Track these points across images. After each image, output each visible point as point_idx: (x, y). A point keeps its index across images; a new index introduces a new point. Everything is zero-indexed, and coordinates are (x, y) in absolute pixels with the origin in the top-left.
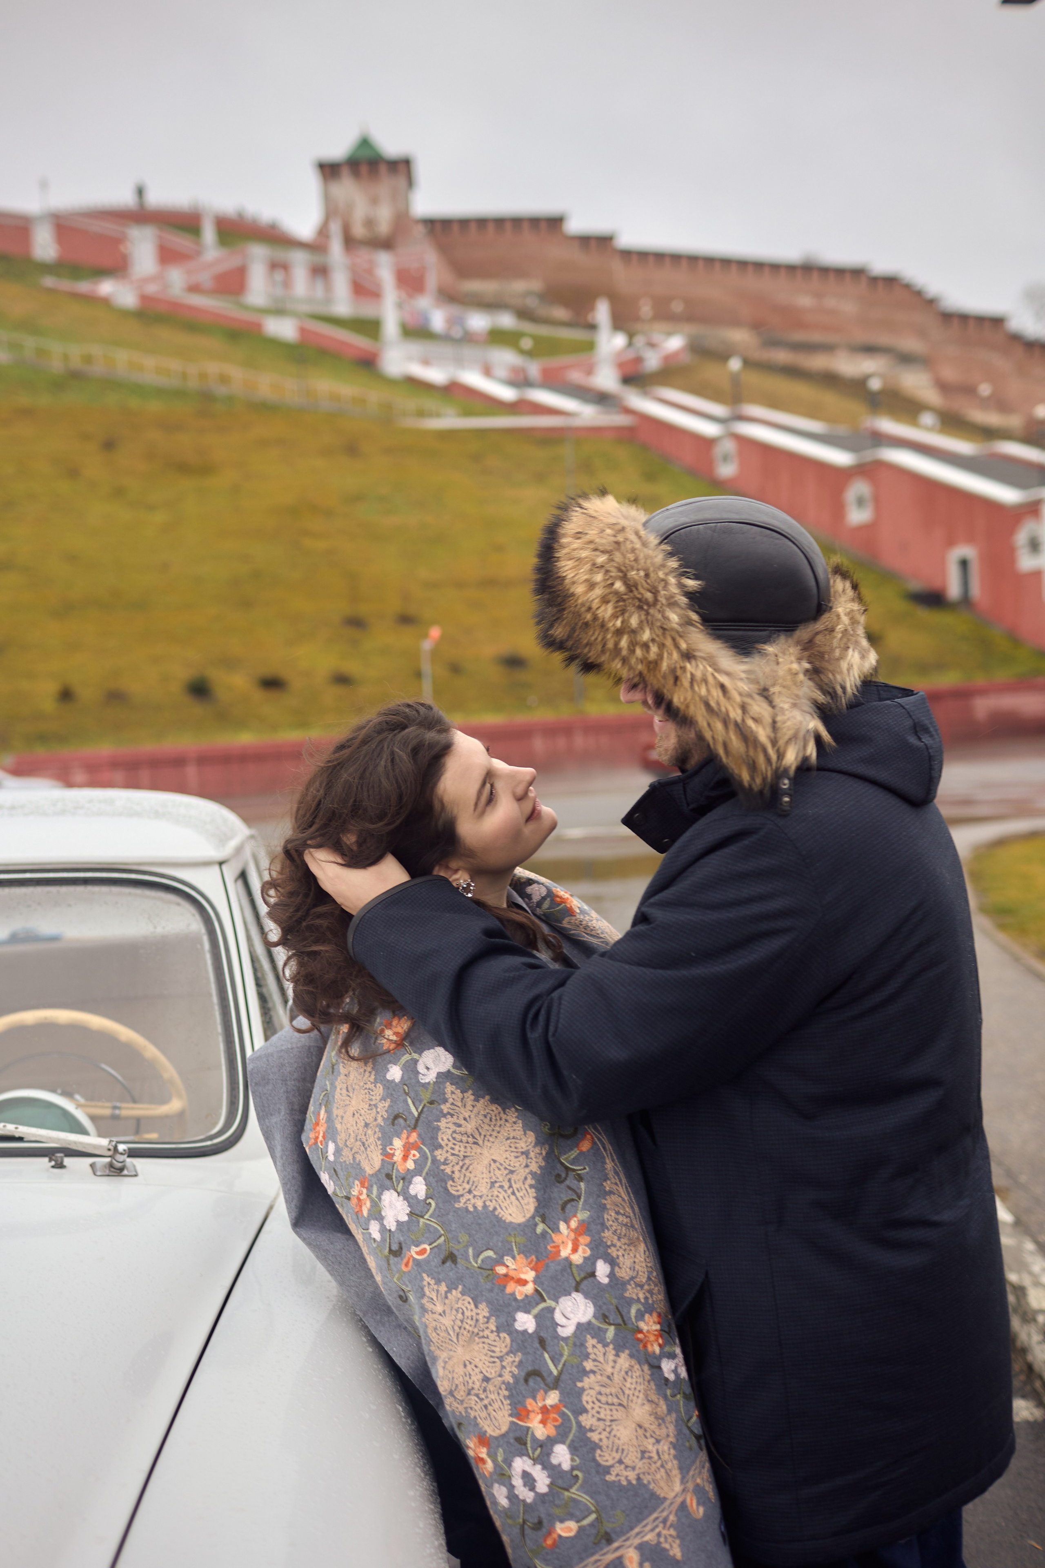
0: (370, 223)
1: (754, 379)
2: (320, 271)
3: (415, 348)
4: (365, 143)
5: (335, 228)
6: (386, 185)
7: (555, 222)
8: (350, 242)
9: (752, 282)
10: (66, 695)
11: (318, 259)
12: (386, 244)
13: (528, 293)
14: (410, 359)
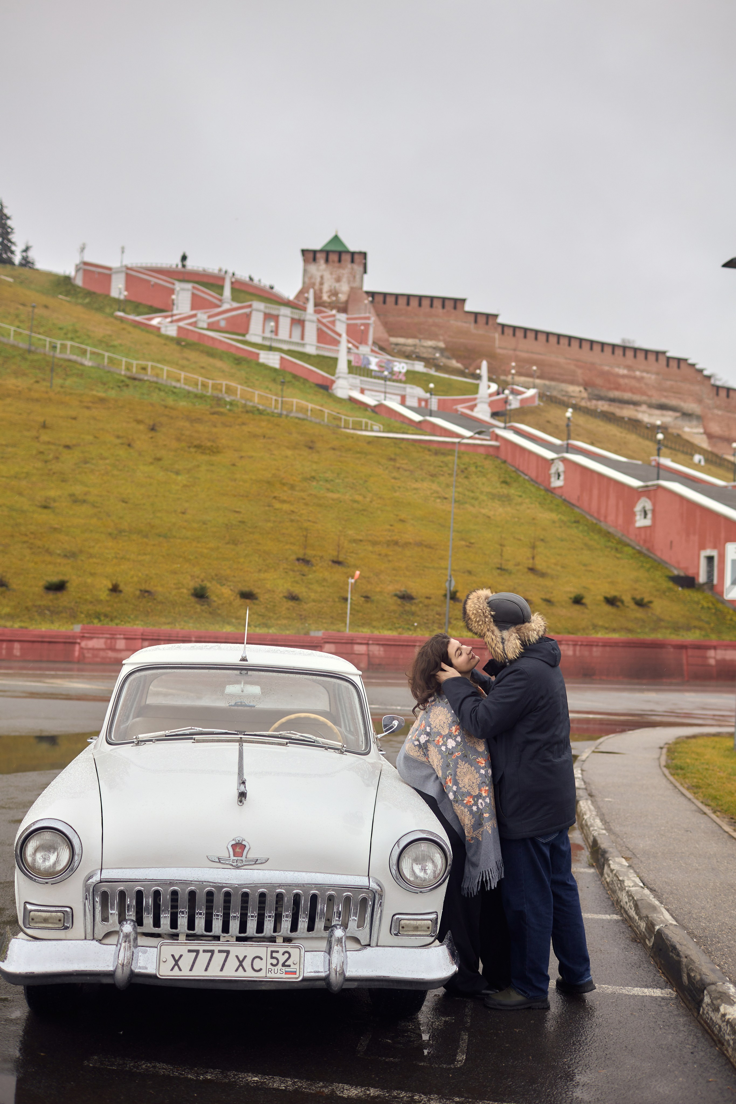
0: (334, 293)
1: (582, 420)
2: (299, 323)
3: (357, 380)
4: (336, 240)
5: (311, 295)
6: (347, 269)
7: (458, 303)
8: (319, 304)
9: (585, 354)
10: (115, 589)
11: (297, 314)
12: (344, 309)
13: (436, 348)
14: (353, 387)
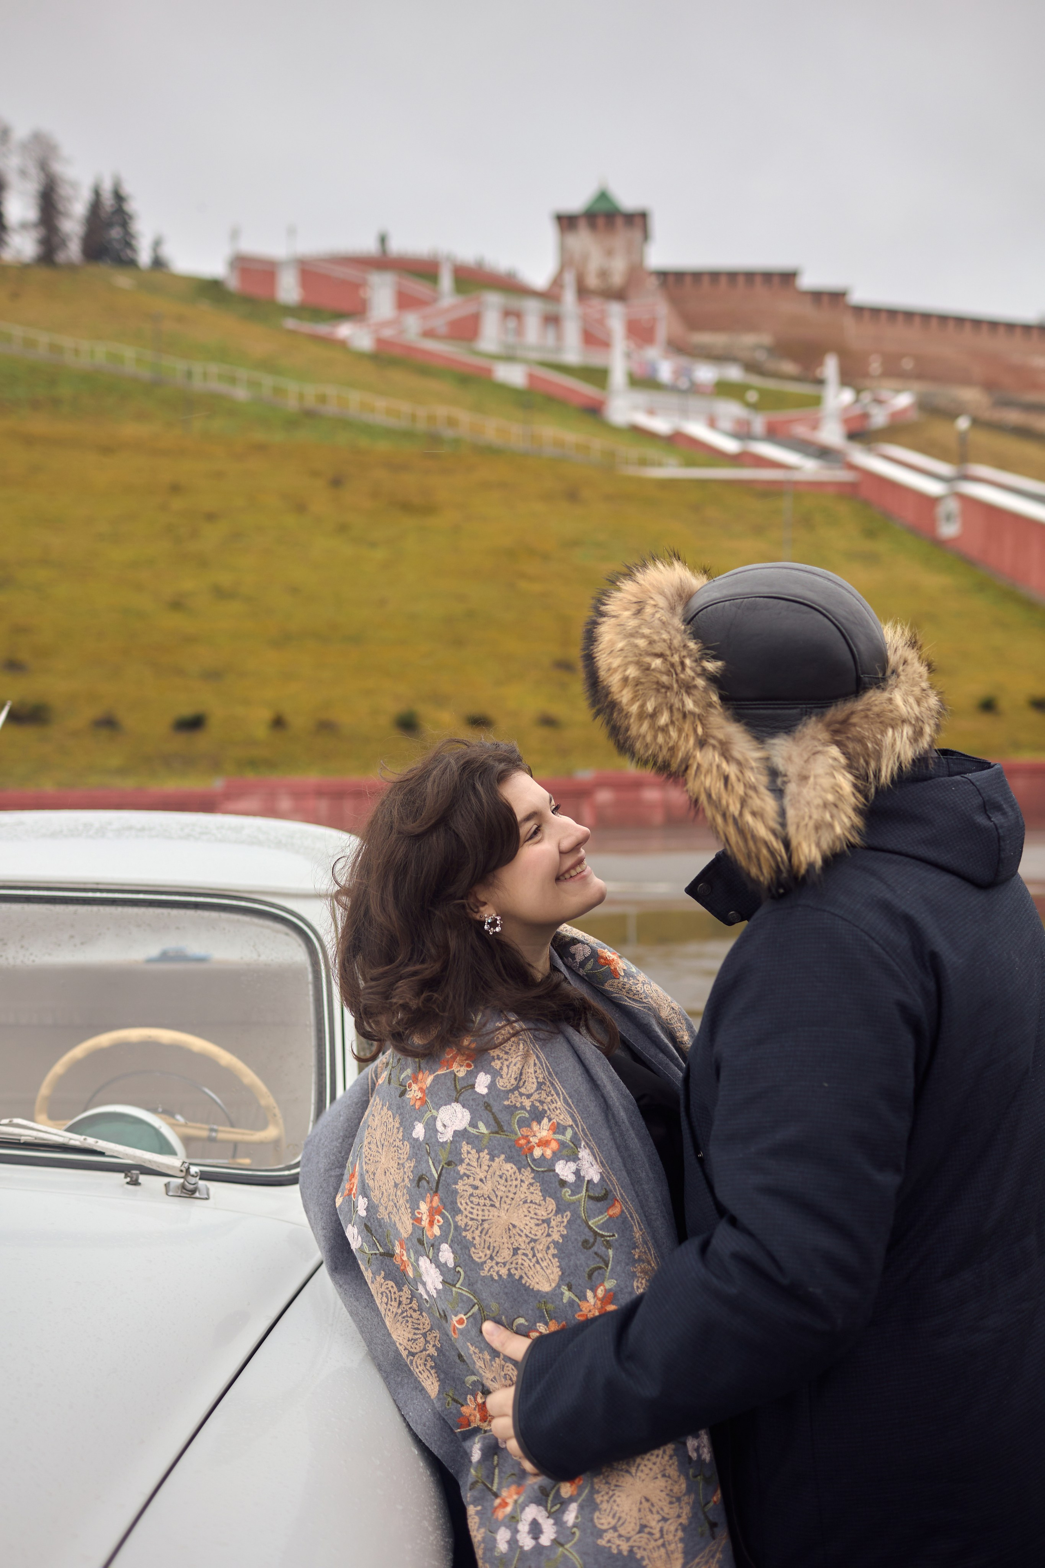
0: (603, 274)
1: (982, 438)
2: (552, 320)
3: (641, 397)
4: (603, 196)
5: (569, 279)
6: (621, 238)
7: (788, 277)
8: (583, 292)
9: (986, 342)
10: (278, 723)
11: (550, 308)
12: (619, 295)
13: (758, 347)
14: (635, 408)
